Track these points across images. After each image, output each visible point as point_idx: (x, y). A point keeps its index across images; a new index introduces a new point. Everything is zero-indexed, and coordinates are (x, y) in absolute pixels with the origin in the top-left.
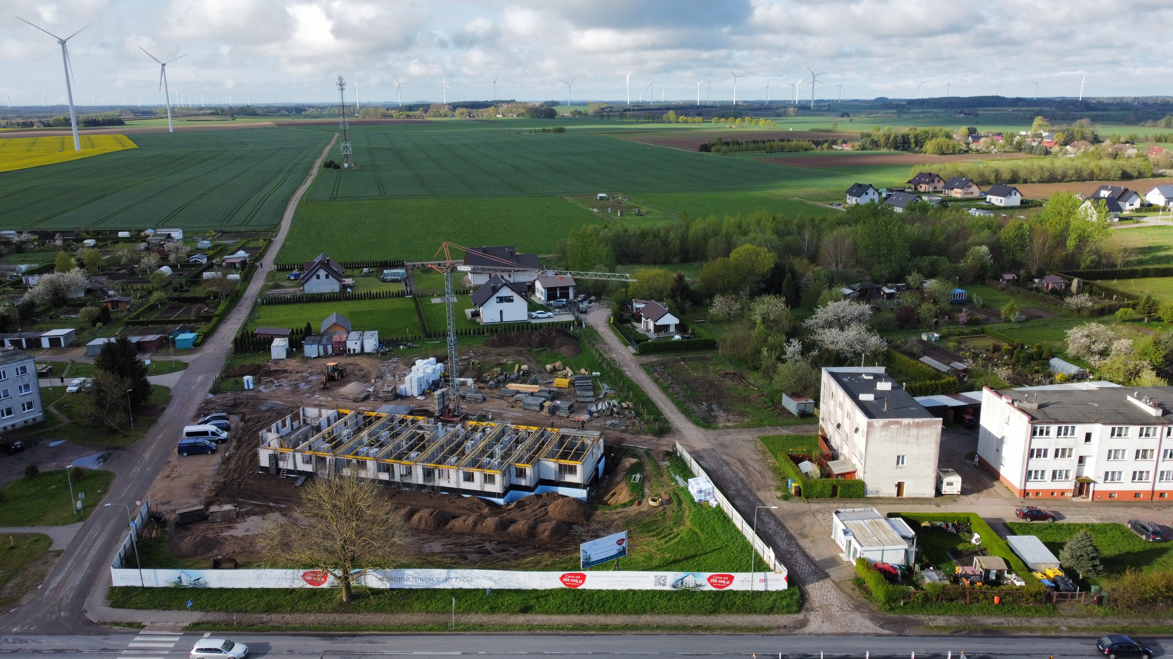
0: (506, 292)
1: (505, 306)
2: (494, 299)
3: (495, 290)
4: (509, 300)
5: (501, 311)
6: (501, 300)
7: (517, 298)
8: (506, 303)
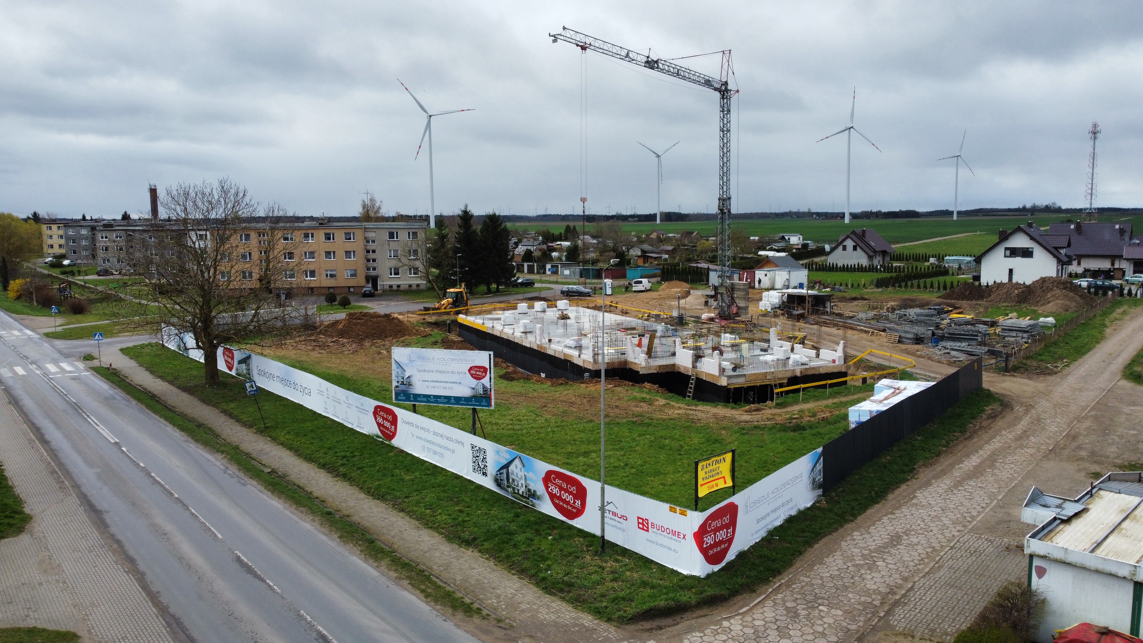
0: (1020, 241)
1: (1017, 263)
2: (1000, 252)
3: (1004, 237)
4: (1027, 253)
5: (1011, 271)
6: (1014, 252)
7: (1039, 253)
8: (1018, 259)
